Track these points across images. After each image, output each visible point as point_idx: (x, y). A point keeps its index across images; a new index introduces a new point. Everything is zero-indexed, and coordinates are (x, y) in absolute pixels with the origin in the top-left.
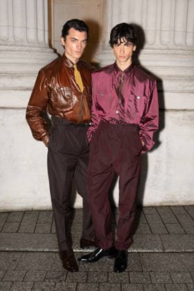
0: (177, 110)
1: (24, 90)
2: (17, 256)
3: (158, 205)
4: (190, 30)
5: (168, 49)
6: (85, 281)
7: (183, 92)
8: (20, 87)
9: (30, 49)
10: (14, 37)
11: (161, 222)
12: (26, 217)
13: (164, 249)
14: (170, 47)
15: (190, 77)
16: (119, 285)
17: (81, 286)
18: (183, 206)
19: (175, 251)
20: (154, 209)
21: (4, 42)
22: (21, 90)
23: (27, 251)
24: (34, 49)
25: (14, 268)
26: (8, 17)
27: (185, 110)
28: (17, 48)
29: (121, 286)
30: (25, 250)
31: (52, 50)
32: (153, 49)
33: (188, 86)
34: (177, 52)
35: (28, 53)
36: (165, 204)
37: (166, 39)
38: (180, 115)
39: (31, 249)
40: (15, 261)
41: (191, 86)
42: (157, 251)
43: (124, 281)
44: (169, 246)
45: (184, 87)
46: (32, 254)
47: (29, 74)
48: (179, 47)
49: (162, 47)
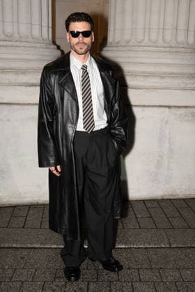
0: (179, 107)
1: (30, 86)
2: (25, 253)
3: (159, 198)
4: (191, 28)
5: (171, 47)
6: (95, 280)
7: (184, 89)
8: (25, 83)
9: (34, 45)
10: (18, 33)
11: (164, 216)
12: (31, 212)
13: (170, 244)
14: (173, 45)
15: (191, 74)
16: (130, 284)
17: (92, 286)
18: (184, 200)
19: (181, 246)
20: (156, 203)
21: (9, 38)
22: (26, 86)
23: (35, 248)
24: (39, 45)
25: (22, 266)
26: (13, 13)
27: (187, 107)
28: (22, 44)
29: (132, 286)
30: (32, 246)
31: (56, 47)
32: (157, 47)
33: (189, 83)
34: (179, 50)
35: (33, 49)
36: (166, 198)
37: (168, 38)
38: (182, 111)
39: (39, 246)
40: (22, 258)
41: (193, 84)
42: (163, 246)
43: (134, 280)
44: (175, 241)
45: (186, 84)
46: (40, 251)
47: (34, 71)
48: (181, 46)
49: (165, 45)
